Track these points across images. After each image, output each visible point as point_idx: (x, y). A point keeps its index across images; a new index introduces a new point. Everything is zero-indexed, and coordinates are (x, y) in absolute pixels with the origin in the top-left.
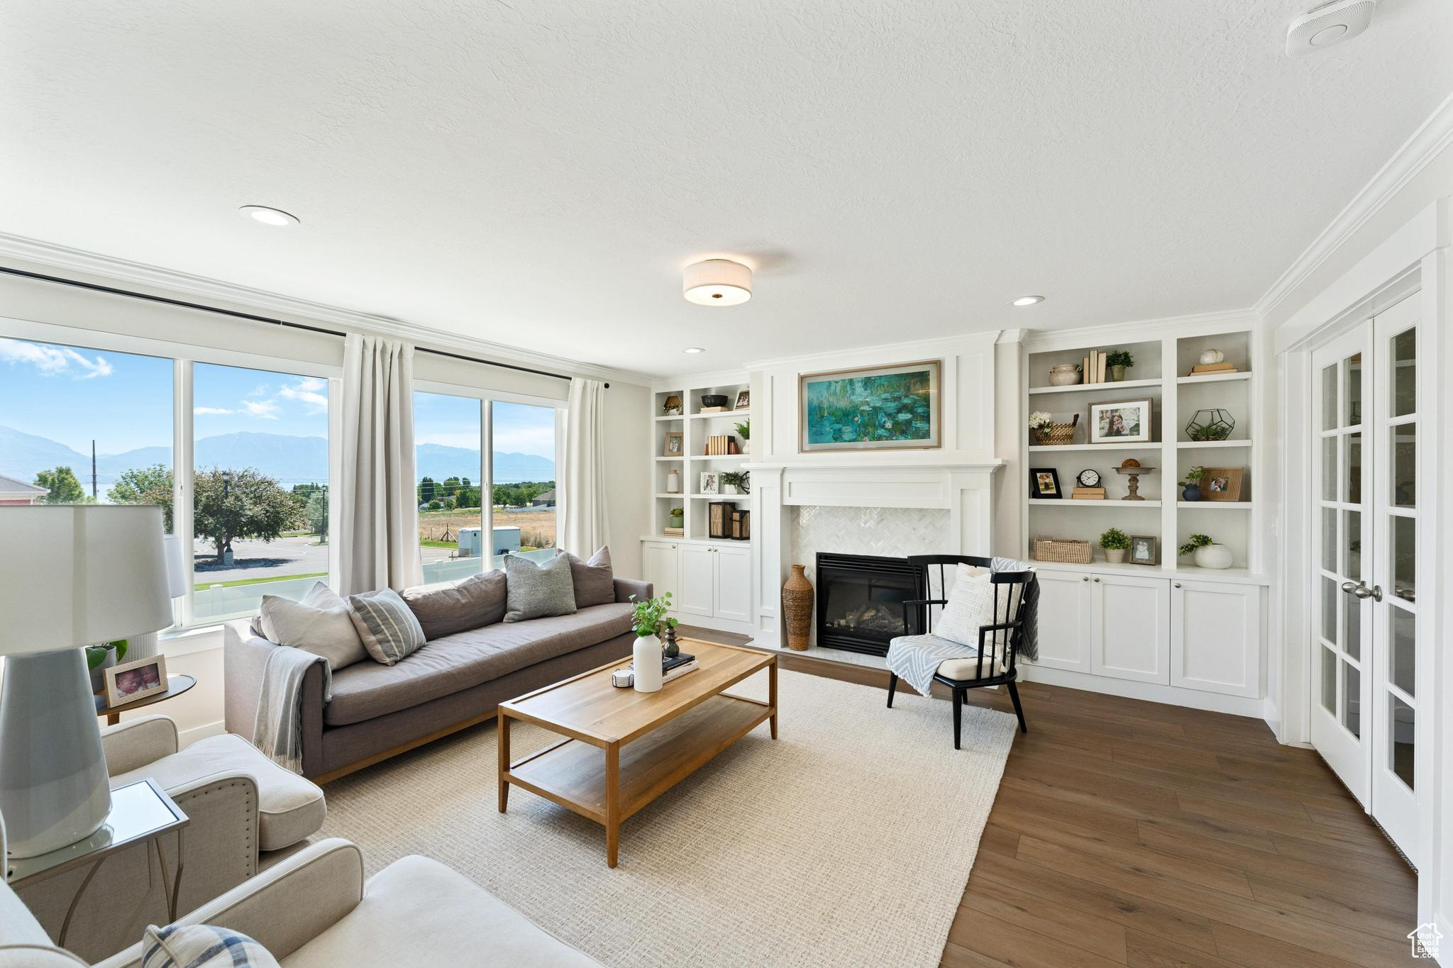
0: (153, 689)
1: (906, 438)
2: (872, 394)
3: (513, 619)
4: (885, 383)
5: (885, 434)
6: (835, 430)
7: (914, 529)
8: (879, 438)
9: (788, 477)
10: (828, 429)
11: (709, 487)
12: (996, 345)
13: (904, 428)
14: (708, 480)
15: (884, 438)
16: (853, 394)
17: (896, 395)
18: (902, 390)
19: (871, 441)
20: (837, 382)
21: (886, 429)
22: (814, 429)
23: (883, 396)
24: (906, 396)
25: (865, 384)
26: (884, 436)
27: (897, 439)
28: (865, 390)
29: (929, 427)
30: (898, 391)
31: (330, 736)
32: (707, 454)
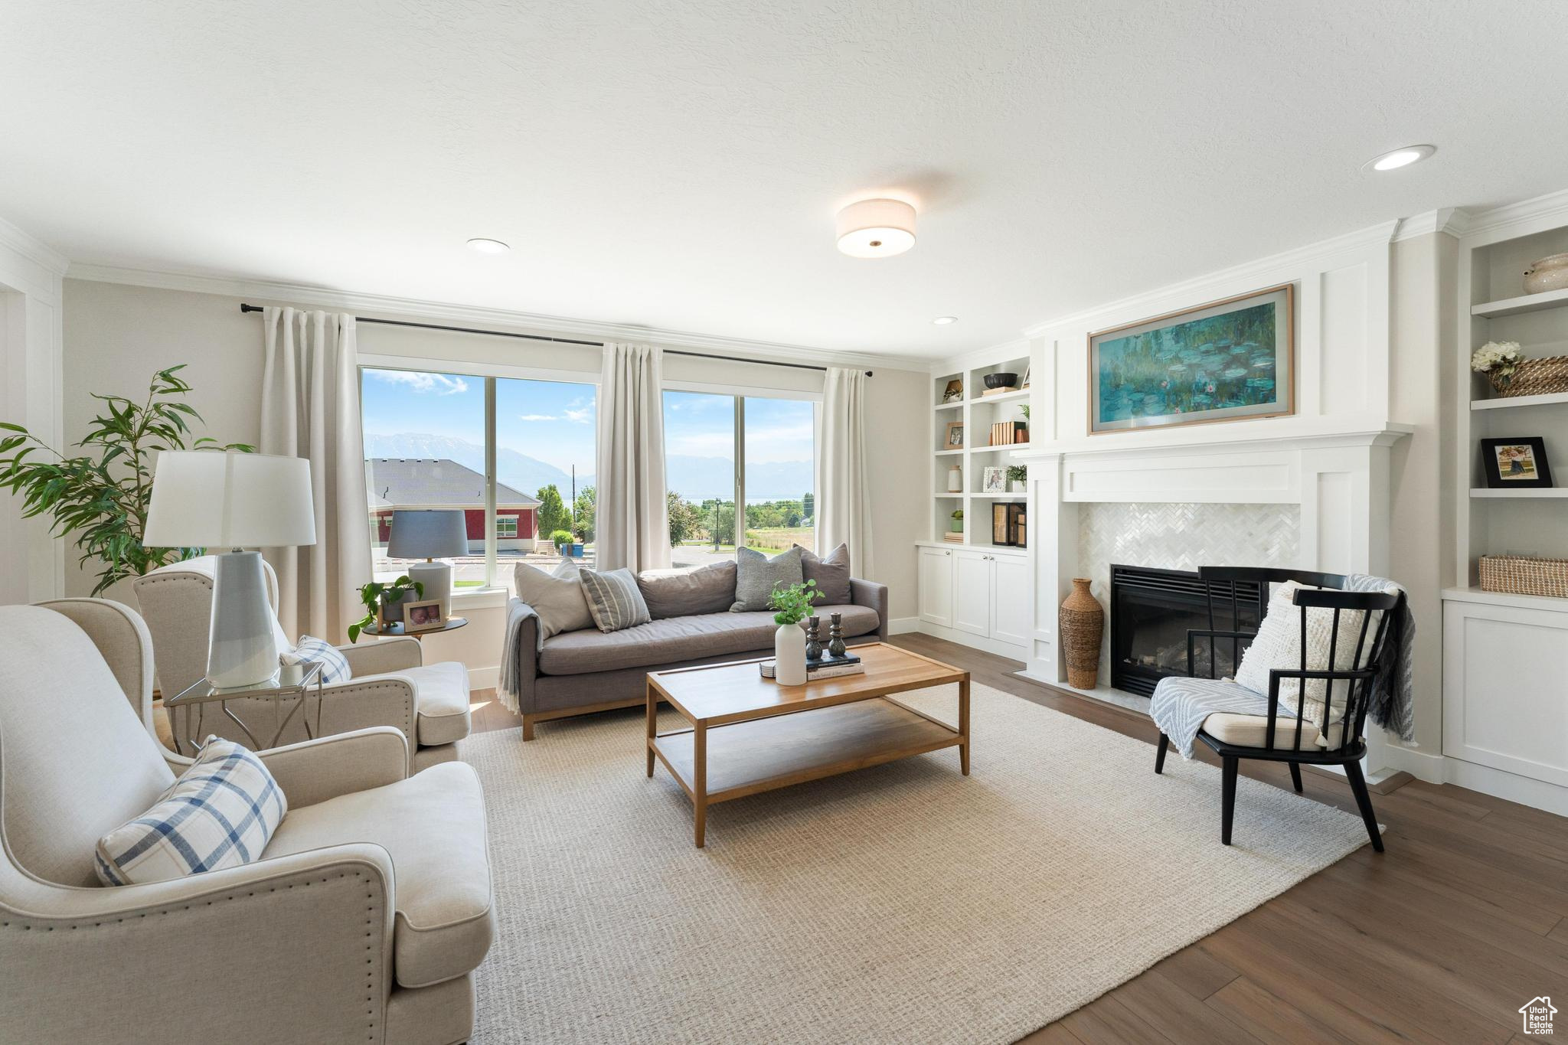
0: (435, 624)
1: (1238, 404)
2: (1186, 347)
3: (737, 609)
4: (1206, 329)
5: (1205, 401)
6: (1134, 402)
7: (1251, 534)
8: (1197, 407)
9: (1070, 466)
10: (1125, 401)
11: (994, 484)
12: (1393, 246)
13: (1234, 390)
14: (993, 477)
15: (1204, 407)
16: (1159, 350)
17: (1222, 343)
18: (1232, 336)
19: (1184, 412)
20: (1137, 338)
21: (1207, 394)
22: (1108, 403)
23: (1203, 348)
24: (1238, 344)
25: (1177, 335)
26: (1205, 404)
27: (1223, 407)
28: (1177, 342)
29: (1275, 385)
30: (1226, 338)
31: (540, 681)
32: (991, 445)
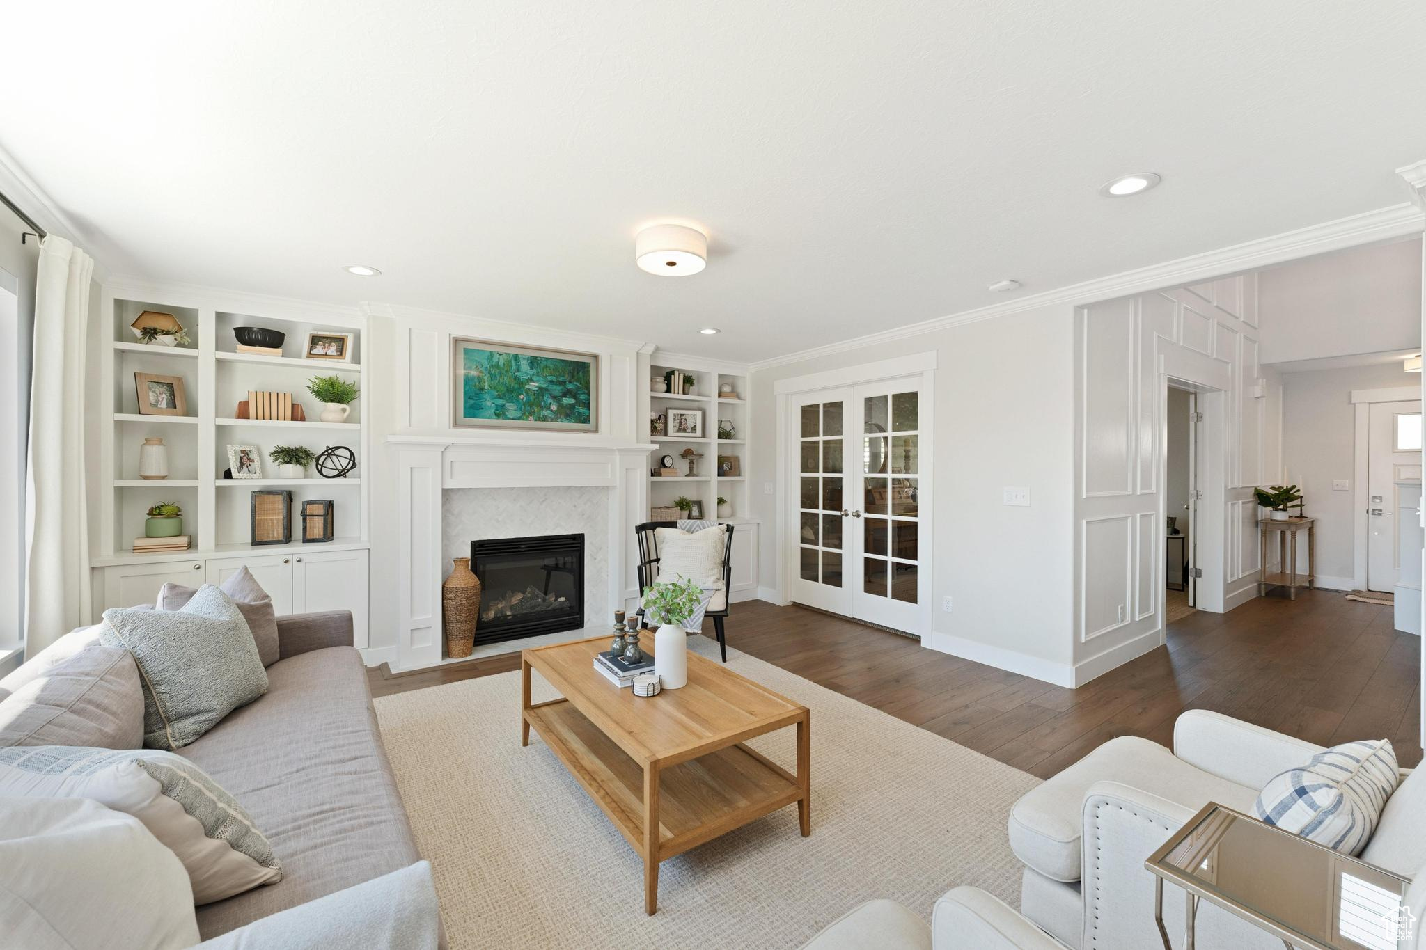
1: (570, 421)
2: (538, 374)
4: (551, 366)
5: (550, 416)
6: (496, 406)
7: (575, 506)
8: (545, 419)
9: (450, 456)
10: (489, 404)
12: (637, 353)
13: (568, 411)
15: (549, 420)
16: (518, 370)
17: (561, 379)
18: (567, 375)
19: (536, 420)
20: (500, 355)
21: (552, 411)
22: (472, 402)
23: (550, 378)
24: (570, 382)
25: (531, 362)
26: (550, 417)
27: (561, 422)
28: (532, 368)
29: (590, 413)
30: (564, 376)
